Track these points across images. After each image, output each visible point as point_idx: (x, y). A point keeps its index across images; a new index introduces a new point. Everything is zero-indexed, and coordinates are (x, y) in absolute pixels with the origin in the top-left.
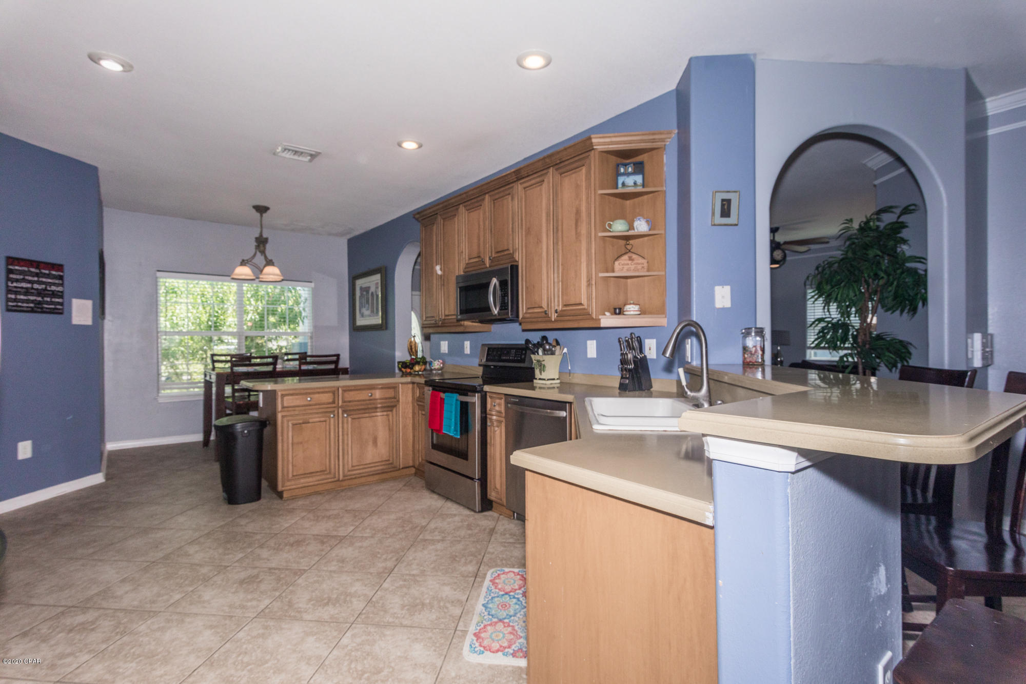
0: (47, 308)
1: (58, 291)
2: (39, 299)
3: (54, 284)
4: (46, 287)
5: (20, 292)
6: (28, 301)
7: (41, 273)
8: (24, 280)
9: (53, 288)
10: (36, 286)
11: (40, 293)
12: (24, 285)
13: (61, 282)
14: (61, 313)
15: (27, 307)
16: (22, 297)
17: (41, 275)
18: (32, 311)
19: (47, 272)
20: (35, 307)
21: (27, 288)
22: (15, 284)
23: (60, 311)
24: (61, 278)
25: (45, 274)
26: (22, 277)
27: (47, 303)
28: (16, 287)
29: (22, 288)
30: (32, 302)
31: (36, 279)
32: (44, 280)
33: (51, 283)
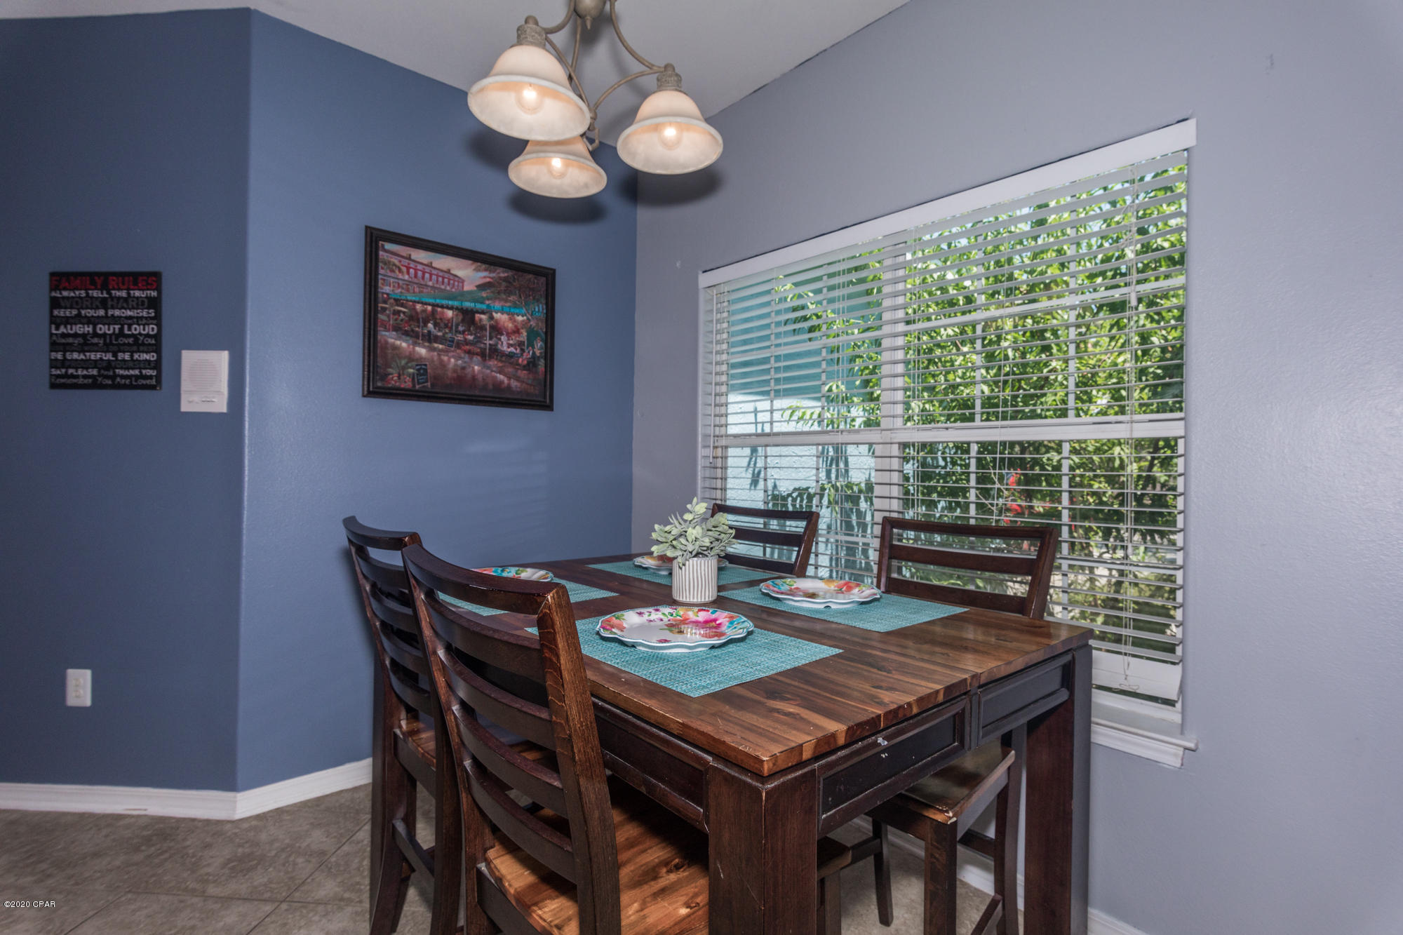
0: (123, 377)
1: (148, 336)
2: (109, 356)
3: (138, 320)
4: (121, 330)
5: (71, 344)
6: (86, 364)
7: (112, 298)
8: (79, 319)
9: (137, 329)
10: (102, 329)
11: (110, 344)
12: (79, 329)
13: (152, 313)
14: (153, 387)
15: (85, 377)
16: (75, 356)
17: (110, 303)
18: (95, 385)
19: (124, 294)
20: (99, 376)
21: (84, 336)
22: (62, 330)
23: (153, 382)
24: (154, 303)
25: (119, 298)
26: (75, 312)
27: (125, 365)
28: (64, 335)
29: (76, 335)
30: (95, 364)
31: (101, 312)
32: (117, 313)
33: (130, 318)
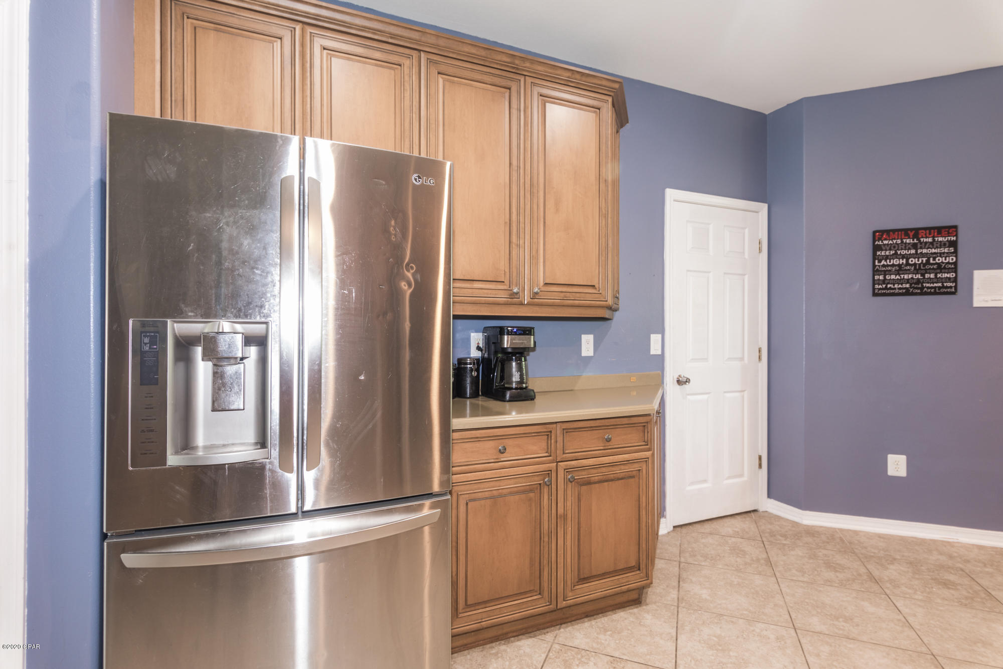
0: (928, 288)
1: (949, 263)
2: (919, 276)
3: (941, 254)
4: (928, 261)
5: (890, 271)
6: (900, 281)
7: (921, 243)
8: (896, 256)
9: (939, 260)
10: (912, 261)
11: (917, 269)
12: (896, 262)
13: (952, 250)
14: (954, 293)
15: (900, 289)
16: (893, 277)
17: (919, 246)
18: (907, 293)
19: (930, 240)
20: (911, 288)
21: (899, 265)
22: (883, 262)
23: (953, 290)
24: (954, 244)
25: (926, 243)
26: (892, 252)
27: (930, 280)
28: (884, 266)
29: (893, 265)
30: (908, 281)
31: (913, 251)
32: (925, 251)
33: (935, 253)
